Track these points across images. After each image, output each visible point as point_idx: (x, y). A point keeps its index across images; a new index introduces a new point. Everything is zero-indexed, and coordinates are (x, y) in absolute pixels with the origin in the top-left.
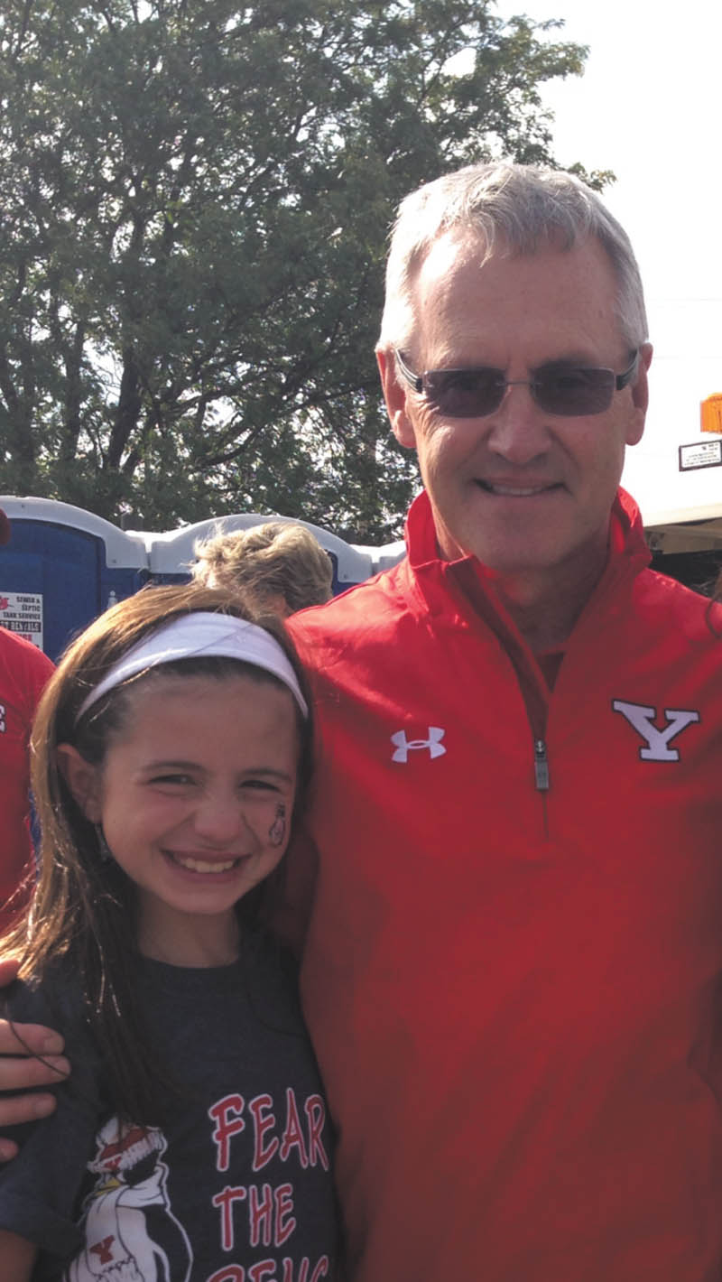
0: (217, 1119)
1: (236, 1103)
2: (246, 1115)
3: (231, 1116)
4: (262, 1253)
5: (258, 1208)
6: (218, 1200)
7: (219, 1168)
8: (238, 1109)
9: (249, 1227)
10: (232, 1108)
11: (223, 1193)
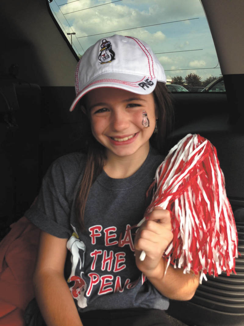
0: (92, 231)
1: (99, 228)
2: (102, 232)
3: (97, 232)
4: (106, 272)
5: (106, 258)
6: (93, 254)
7: (92, 243)
8: (99, 230)
9: (101, 264)
10: (97, 230)
11: (94, 252)
